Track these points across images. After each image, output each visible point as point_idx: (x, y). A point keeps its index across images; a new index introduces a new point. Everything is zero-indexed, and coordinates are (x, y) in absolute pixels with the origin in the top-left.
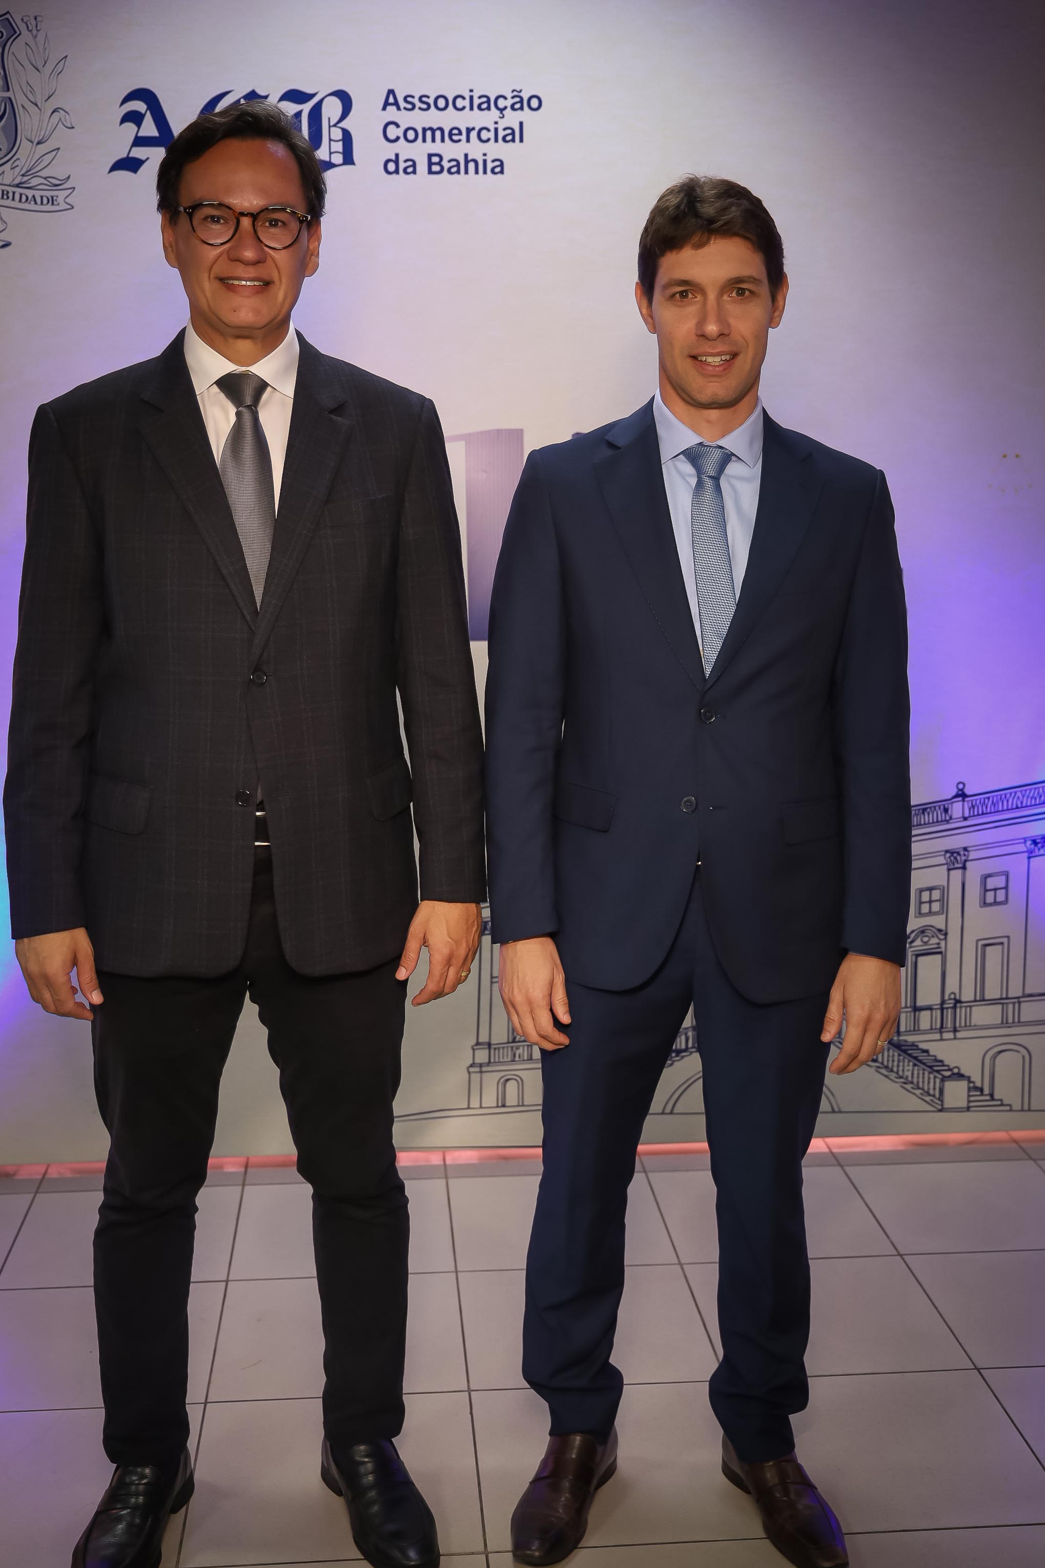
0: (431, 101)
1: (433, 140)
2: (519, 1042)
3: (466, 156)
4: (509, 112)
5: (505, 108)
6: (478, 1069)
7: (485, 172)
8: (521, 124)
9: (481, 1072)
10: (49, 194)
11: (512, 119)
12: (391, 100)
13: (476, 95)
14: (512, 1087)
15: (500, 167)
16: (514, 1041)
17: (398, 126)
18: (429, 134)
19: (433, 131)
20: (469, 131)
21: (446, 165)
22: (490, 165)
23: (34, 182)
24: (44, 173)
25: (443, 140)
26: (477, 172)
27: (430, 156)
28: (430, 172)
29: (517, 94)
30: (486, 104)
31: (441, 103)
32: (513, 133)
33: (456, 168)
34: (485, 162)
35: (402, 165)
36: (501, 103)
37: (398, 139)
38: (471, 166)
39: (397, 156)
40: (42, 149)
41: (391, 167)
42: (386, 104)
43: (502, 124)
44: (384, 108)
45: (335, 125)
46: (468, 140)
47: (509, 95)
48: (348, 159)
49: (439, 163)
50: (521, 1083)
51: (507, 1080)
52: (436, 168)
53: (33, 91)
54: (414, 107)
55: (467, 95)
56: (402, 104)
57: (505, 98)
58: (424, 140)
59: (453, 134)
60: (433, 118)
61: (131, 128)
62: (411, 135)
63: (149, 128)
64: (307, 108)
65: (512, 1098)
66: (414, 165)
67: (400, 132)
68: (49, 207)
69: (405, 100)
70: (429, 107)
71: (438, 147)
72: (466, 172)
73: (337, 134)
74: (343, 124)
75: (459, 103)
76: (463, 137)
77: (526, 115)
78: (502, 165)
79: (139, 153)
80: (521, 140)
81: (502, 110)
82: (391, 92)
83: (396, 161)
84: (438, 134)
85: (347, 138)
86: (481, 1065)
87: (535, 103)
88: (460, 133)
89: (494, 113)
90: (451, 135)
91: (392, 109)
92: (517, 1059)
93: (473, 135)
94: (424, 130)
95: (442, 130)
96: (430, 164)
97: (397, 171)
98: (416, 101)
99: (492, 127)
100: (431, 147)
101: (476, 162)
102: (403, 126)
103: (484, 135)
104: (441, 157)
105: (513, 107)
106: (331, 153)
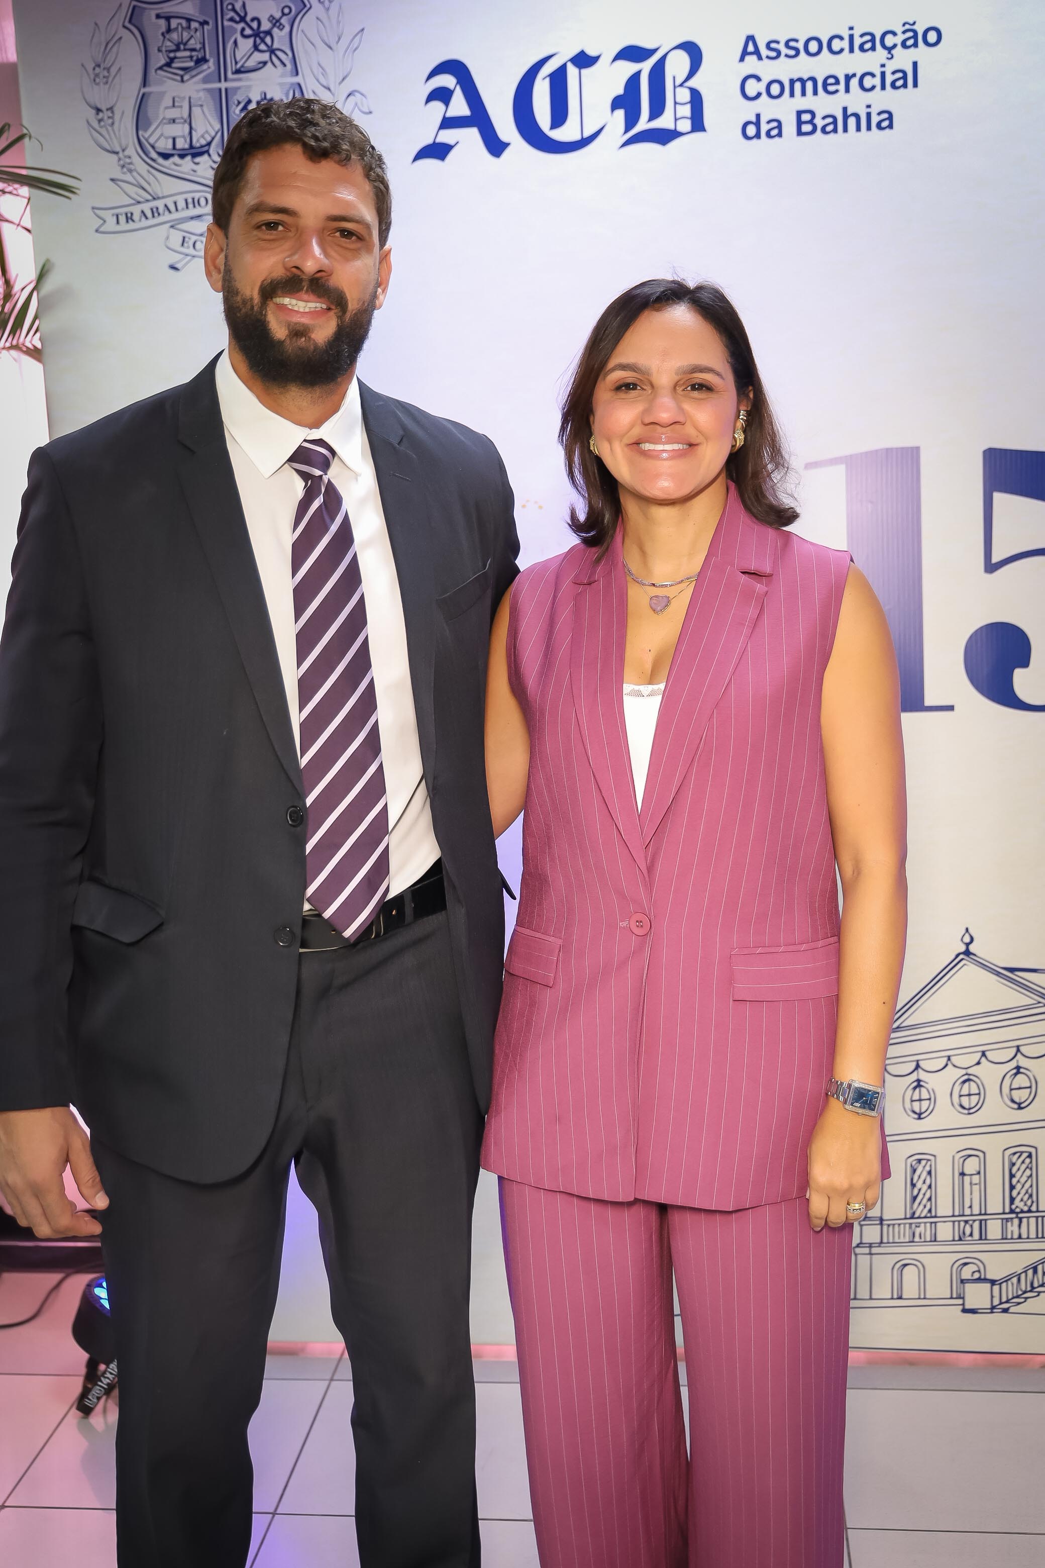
0: (800, 45)
1: (804, 93)
2: (919, 1218)
3: (845, 109)
4: (898, 51)
5: (895, 46)
6: (867, 1250)
7: (869, 128)
8: (915, 64)
9: (871, 1254)
11: (903, 59)
12: (751, 48)
13: (857, 33)
14: (910, 1274)
15: (888, 120)
16: (912, 1217)
17: (758, 79)
18: (798, 86)
19: (803, 82)
20: (848, 78)
21: (819, 122)
22: (875, 119)
25: (815, 93)
26: (858, 129)
27: (799, 113)
28: (800, 133)
29: (910, 27)
30: (870, 42)
31: (813, 47)
32: (905, 77)
33: (832, 126)
34: (869, 115)
35: (764, 128)
36: (889, 40)
37: (759, 95)
38: (852, 121)
39: (758, 116)
41: (751, 131)
42: (745, 53)
43: (891, 67)
44: (742, 59)
45: (681, 85)
46: (847, 90)
47: (899, 29)
48: (698, 124)
49: (811, 122)
50: (923, 1269)
51: (905, 1265)
52: (806, 128)
53: (324, 73)
54: (779, 53)
55: (846, 35)
56: (764, 52)
57: (894, 34)
58: (792, 94)
59: (829, 84)
60: (803, 66)
61: (437, 107)
62: (775, 90)
63: (459, 106)
64: (646, 67)
65: (910, 1288)
66: (780, 126)
67: (762, 87)
69: (768, 46)
70: (798, 52)
71: (809, 102)
72: (845, 130)
73: (684, 95)
74: (691, 83)
75: (836, 45)
76: (842, 87)
77: (921, 53)
78: (890, 118)
79: (447, 136)
80: (915, 85)
81: (890, 49)
82: (751, 38)
83: (758, 124)
84: (809, 85)
85: (696, 99)
86: (870, 1246)
87: (932, 37)
88: (837, 82)
89: (881, 54)
90: (825, 85)
91: (751, 59)
92: (917, 1239)
93: (854, 82)
94: (792, 82)
95: (814, 80)
96: (800, 123)
97: (758, 136)
98: (781, 47)
99: (877, 72)
100: (800, 103)
101: (857, 116)
102: (766, 80)
103: (868, 82)
104: (813, 114)
105: (904, 45)
106: (677, 119)
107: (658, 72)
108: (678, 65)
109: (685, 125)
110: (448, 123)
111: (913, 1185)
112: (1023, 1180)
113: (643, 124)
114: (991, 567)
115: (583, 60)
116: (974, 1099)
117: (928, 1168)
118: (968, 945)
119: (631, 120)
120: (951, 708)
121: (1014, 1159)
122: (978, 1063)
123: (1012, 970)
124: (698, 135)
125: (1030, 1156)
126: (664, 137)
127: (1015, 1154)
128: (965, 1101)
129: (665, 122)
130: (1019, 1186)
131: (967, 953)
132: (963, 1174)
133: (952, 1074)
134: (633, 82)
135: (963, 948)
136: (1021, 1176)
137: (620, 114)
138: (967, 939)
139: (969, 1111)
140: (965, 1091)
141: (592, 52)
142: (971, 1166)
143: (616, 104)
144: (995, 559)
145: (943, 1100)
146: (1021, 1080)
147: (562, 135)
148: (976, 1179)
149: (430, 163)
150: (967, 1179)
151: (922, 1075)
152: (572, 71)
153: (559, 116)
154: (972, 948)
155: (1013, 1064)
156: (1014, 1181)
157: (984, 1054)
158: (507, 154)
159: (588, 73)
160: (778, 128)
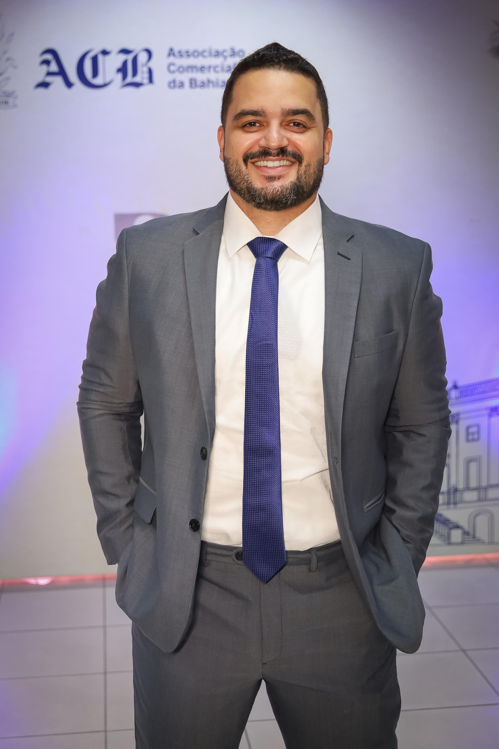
10: (5, 100)
24: (3, 90)
40: (1, 78)
45: (145, 65)
68: (5, 106)
74: (148, 65)
106: (143, 78)
107: (135, 60)
108: (143, 58)
109: (146, 81)
110: (49, 74)
113: (129, 79)
115: (105, 53)
119: (125, 77)
126: (137, 85)
129: (138, 79)
134: (125, 63)
137: (120, 76)
141: (108, 49)
143: (119, 70)
147: (98, 81)
149: (42, 90)
152: (100, 58)
153: (95, 73)
158: (74, 89)
159: (107, 58)
160: (182, 85)
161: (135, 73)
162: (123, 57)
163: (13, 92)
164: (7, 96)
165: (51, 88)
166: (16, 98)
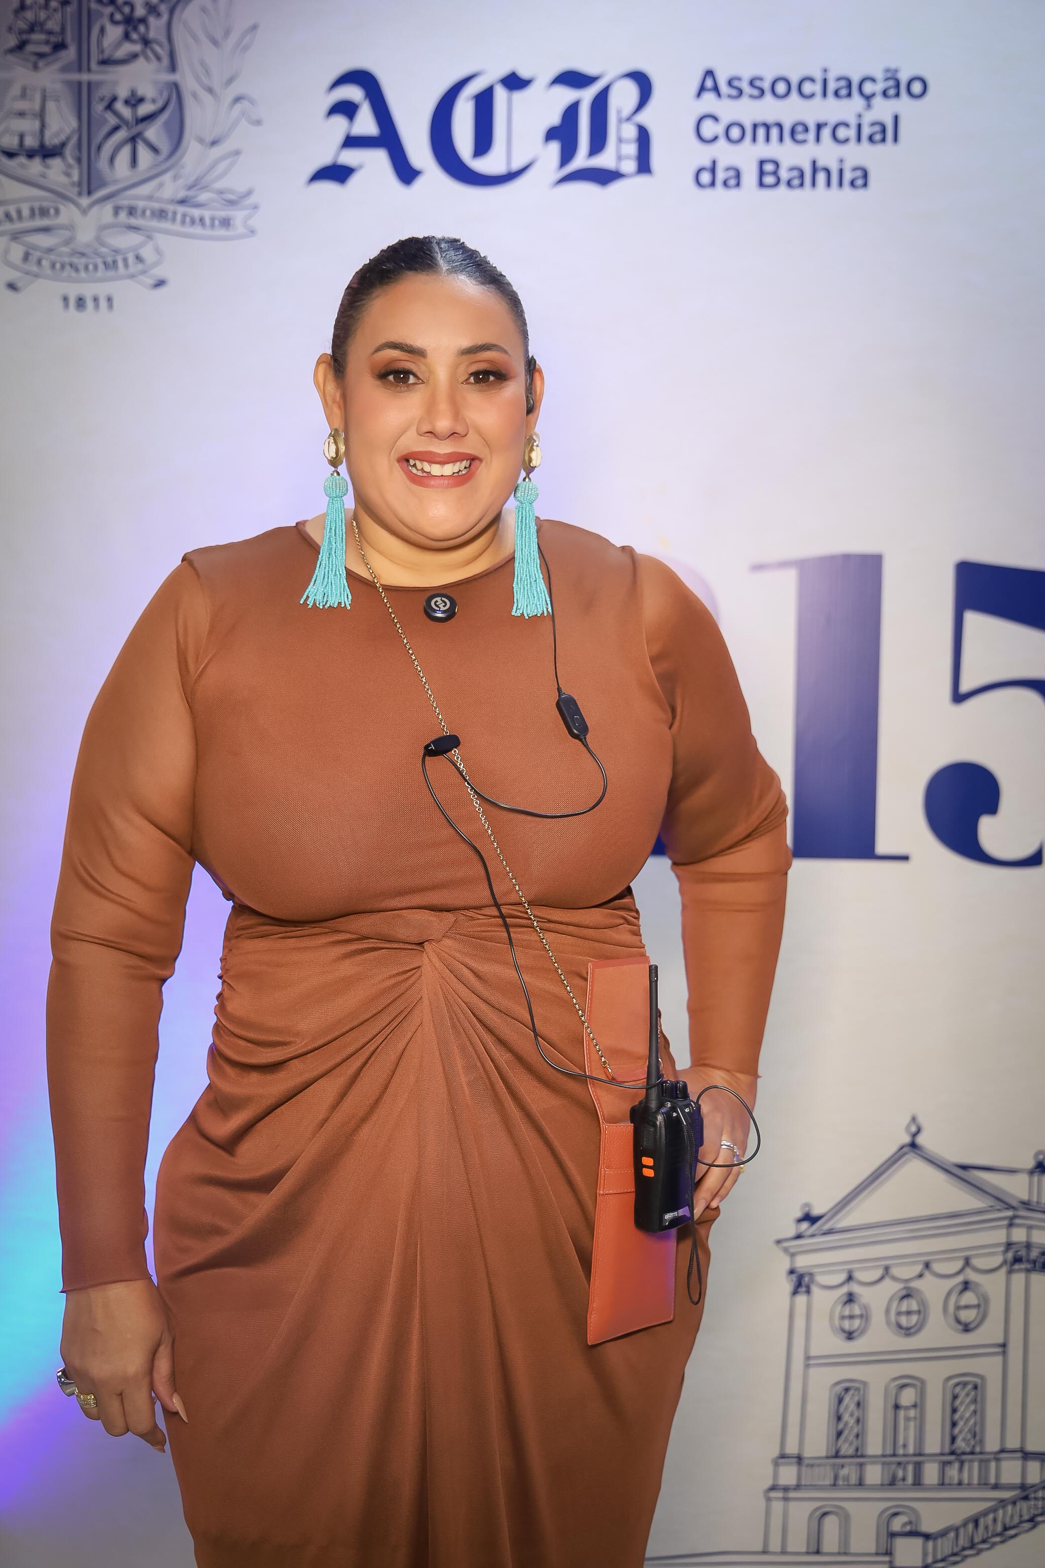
0: (766, 85)
1: (768, 139)
2: (845, 1457)
3: (814, 163)
4: (878, 101)
5: (873, 95)
6: (780, 1494)
7: (841, 184)
8: (896, 118)
9: (786, 1499)
10: (223, 214)
11: (883, 110)
12: (709, 83)
13: (831, 77)
14: (831, 1525)
15: (862, 179)
16: (837, 1455)
17: (715, 119)
18: (761, 132)
19: (767, 127)
20: (819, 127)
21: (784, 174)
22: (848, 176)
23: (203, 197)
24: (218, 185)
25: (781, 139)
26: (829, 184)
27: (762, 163)
28: (761, 184)
29: (892, 76)
30: (847, 88)
31: (781, 88)
32: (884, 131)
33: (798, 180)
34: (841, 171)
35: (721, 176)
36: (868, 88)
37: (716, 138)
38: (821, 177)
39: (714, 162)
40: (216, 151)
41: (705, 178)
42: (702, 89)
43: (869, 117)
44: (699, 95)
45: (629, 119)
46: (818, 139)
47: (879, 75)
48: (644, 165)
49: (775, 173)
50: (845, 1519)
51: (825, 1514)
52: (769, 180)
53: (207, 72)
54: (741, 92)
55: (818, 76)
56: (725, 89)
57: (873, 80)
58: (754, 139)
59: (797, 132)
60: (768, 109)
61: (340, 123)
62: (735, 133)
63: (366, 124)
64: (587, 95)
65: (831, 1541)
66: (738, 175)
67: (719, 129)
68: (222, 232)
69: (730, 83)
70: (762, 92)
71: (773, 150)
72: (814, 184)
73: (630, 132)
74: (639, 118)
75: (807, 88)
76: (811, 136)
77: (904, 105)
78: (865, 175)
79: (350, 157)
80: (896, 139)
81: (868, 98)
82: (710, 73)
83: (713, 170)
84: (774, 132)
85: (644, 138)
86: (786, 1489)
87: (917, 88)
88: (806, 130)
89: (857, 102)
90: (793, 132)
91: (709, 97)
92: (840, 1482)
93: (826, 133)
94: (755, 126)
95: (780, 126)
96: (762, 173)
97: (713, 184)
98: (745, 86)
99: (853, 122)
100: (763, 150)
101: (828, 172)
102: (725, 120)
103: (842, 133)
104: (777, 164)
105: (885, 94)
106: (619, 158)
107: (600, 104)
108: (624, 96)
109: (629, 166)
110: (351, 142)
111: (839, 1418)
112: (967, 1415)
113: (581, 160)
114: (959, 697)
115: (514, 82)
116: (914, 1318)
117: (856, 1399)
118: (915, 1135)
119: (567, 155)
120: (905, 858)
121: (958, 1389)
122: (921, 1276)
123: (964, 1167)
124: (643, 179)
125: (975, 1387)
126: (604, 177)
127: (957, 1385)
128: (904, 1321)
129: (605, 160)
130: (961, 1423)
131: (913, 1145)
132: (897, 1407)
133: (890, 1288)
134: (571, 112)
135: (907, 1139)
136: (965, 1410)
137: (555, 147)
138: (914, 1129)
139: (908, 1332)
140: (904, 1307)
141: (524, 73)
142: (908, 1397)
143: (551, 134)
144: (965, 687)
145: (878, 1318)
146: (969, 1298)
147: (486, 165)
148: (912, 1413)
149: (328, 187)
150: (902, 1413)
151: (855, 1288)
152: (500, 94)
153: (483, 144)
154: (921, 1140)
155: (960, 1278)
156: (957, 1416)
157: (927, 1265)
158: (419, 183)
159: (519, 96)
160: (736, 177)
161: (598, 143)
162: (566, 95)
163: (249, 193)
164: (232, 203)
165: (354, 181)
166: (256, 207)
